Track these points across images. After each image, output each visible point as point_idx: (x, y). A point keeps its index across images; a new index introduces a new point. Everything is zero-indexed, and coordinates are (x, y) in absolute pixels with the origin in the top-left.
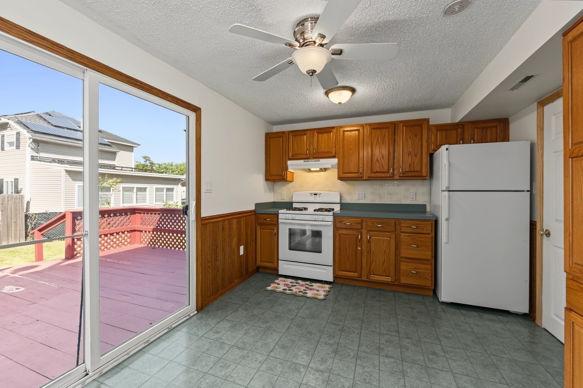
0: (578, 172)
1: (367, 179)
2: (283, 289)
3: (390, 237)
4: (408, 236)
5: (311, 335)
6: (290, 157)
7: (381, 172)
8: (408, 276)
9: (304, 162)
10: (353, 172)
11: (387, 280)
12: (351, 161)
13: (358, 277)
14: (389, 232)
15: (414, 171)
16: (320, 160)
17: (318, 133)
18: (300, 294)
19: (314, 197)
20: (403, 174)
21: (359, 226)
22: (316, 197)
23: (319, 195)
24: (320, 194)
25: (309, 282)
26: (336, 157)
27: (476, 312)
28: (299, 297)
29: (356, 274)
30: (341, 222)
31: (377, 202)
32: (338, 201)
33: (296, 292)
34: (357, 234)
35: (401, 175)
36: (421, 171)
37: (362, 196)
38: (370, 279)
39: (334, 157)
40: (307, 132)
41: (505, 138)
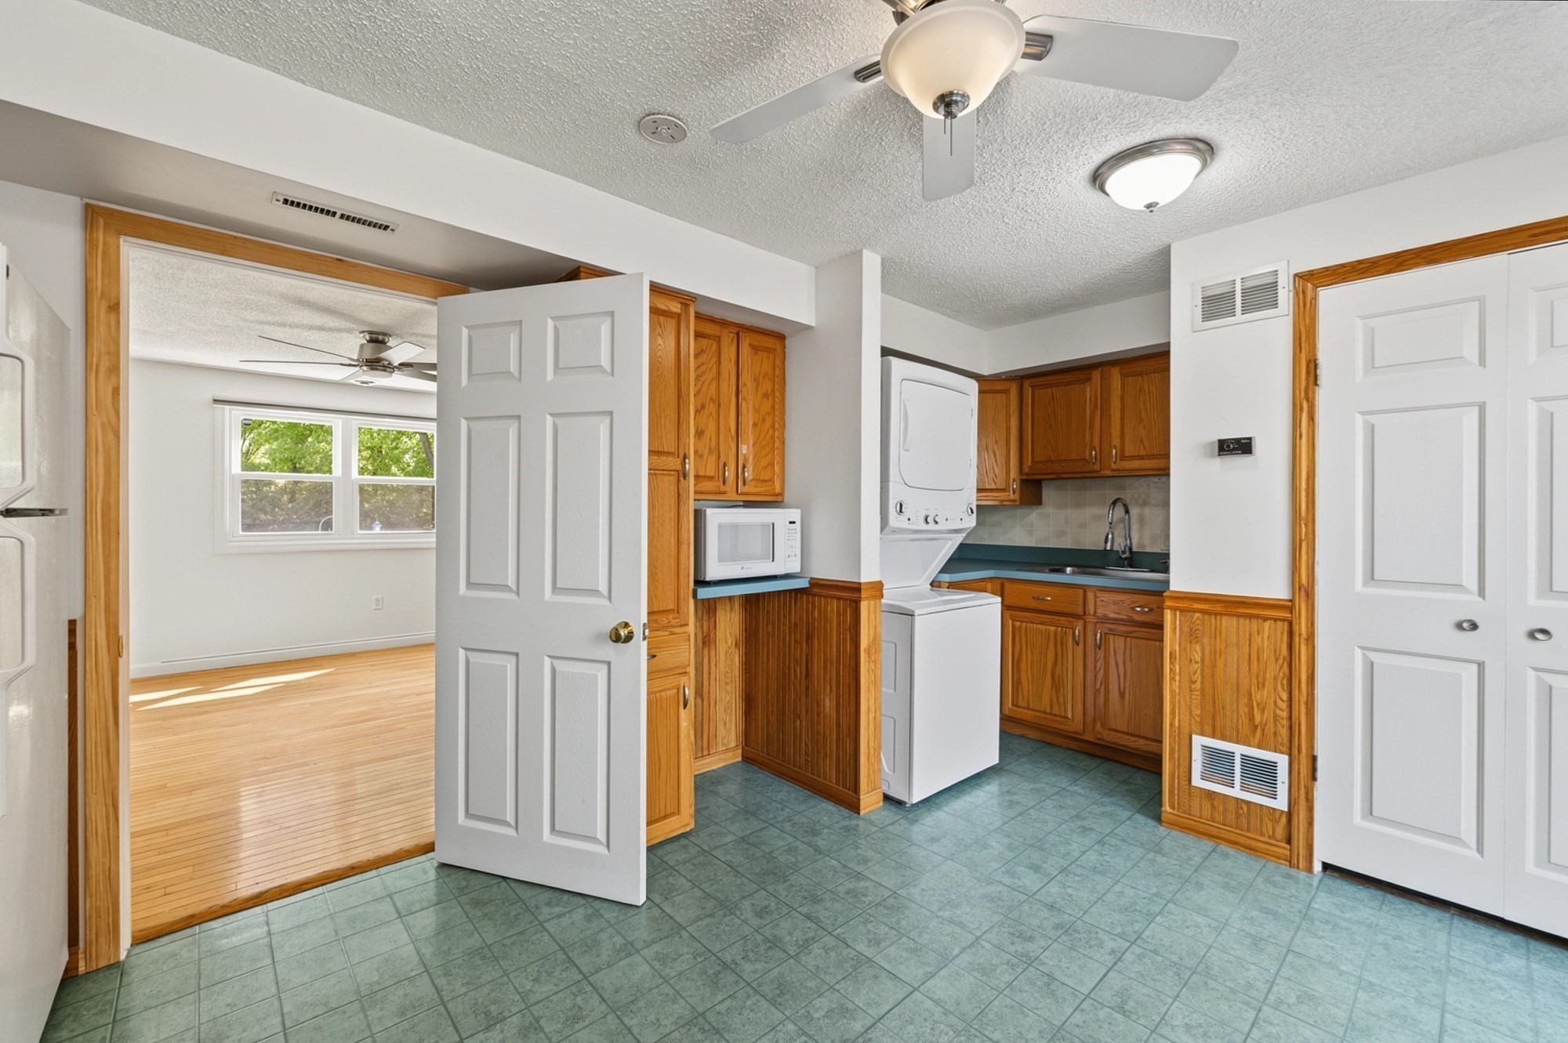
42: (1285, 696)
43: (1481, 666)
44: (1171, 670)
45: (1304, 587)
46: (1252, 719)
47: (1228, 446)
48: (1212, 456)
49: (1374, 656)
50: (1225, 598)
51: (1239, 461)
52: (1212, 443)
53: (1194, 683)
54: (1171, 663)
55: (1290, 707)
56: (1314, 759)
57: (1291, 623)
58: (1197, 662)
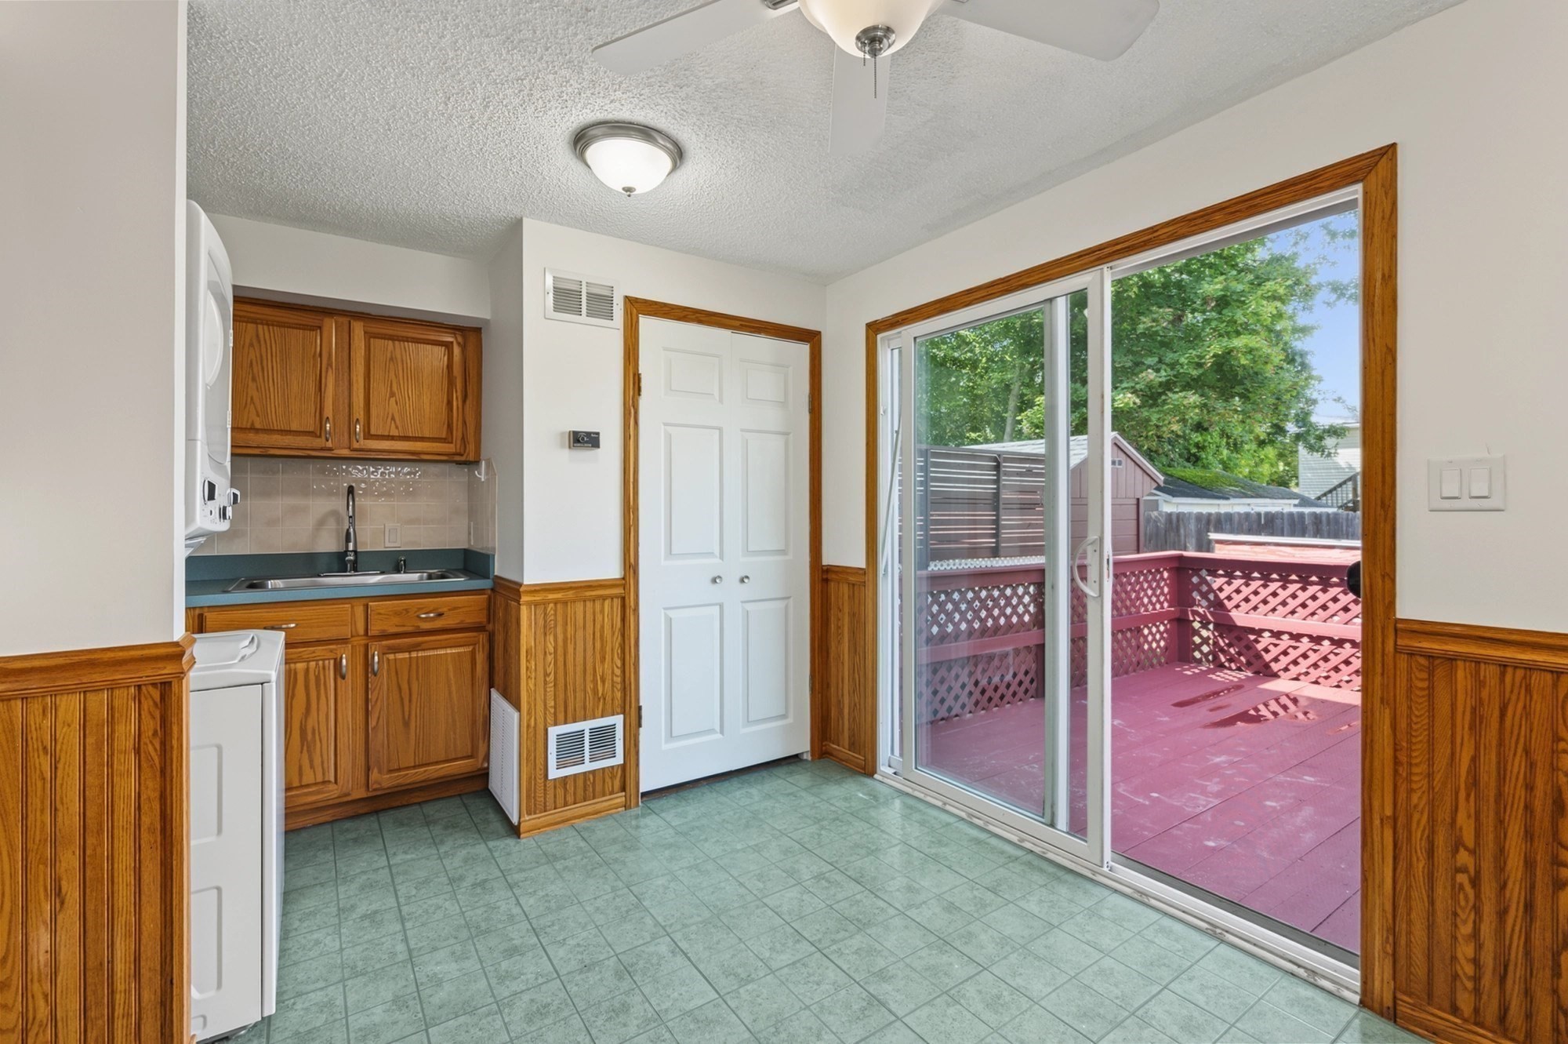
42: (619, 663)
43: (721, 606)
44: (527, 668)
45: (630, 565)
46: (595, 691)
47: (583, 439)
48: (562, 446)
49: (671, 613)
50: (576, 585)
51: (585, 454)
52: (563, 434)
53: (549, 675)
54: (527, 661)
55: (624, 672)
56: (640, 708)
57: (623, 599)
58: (550, 654)
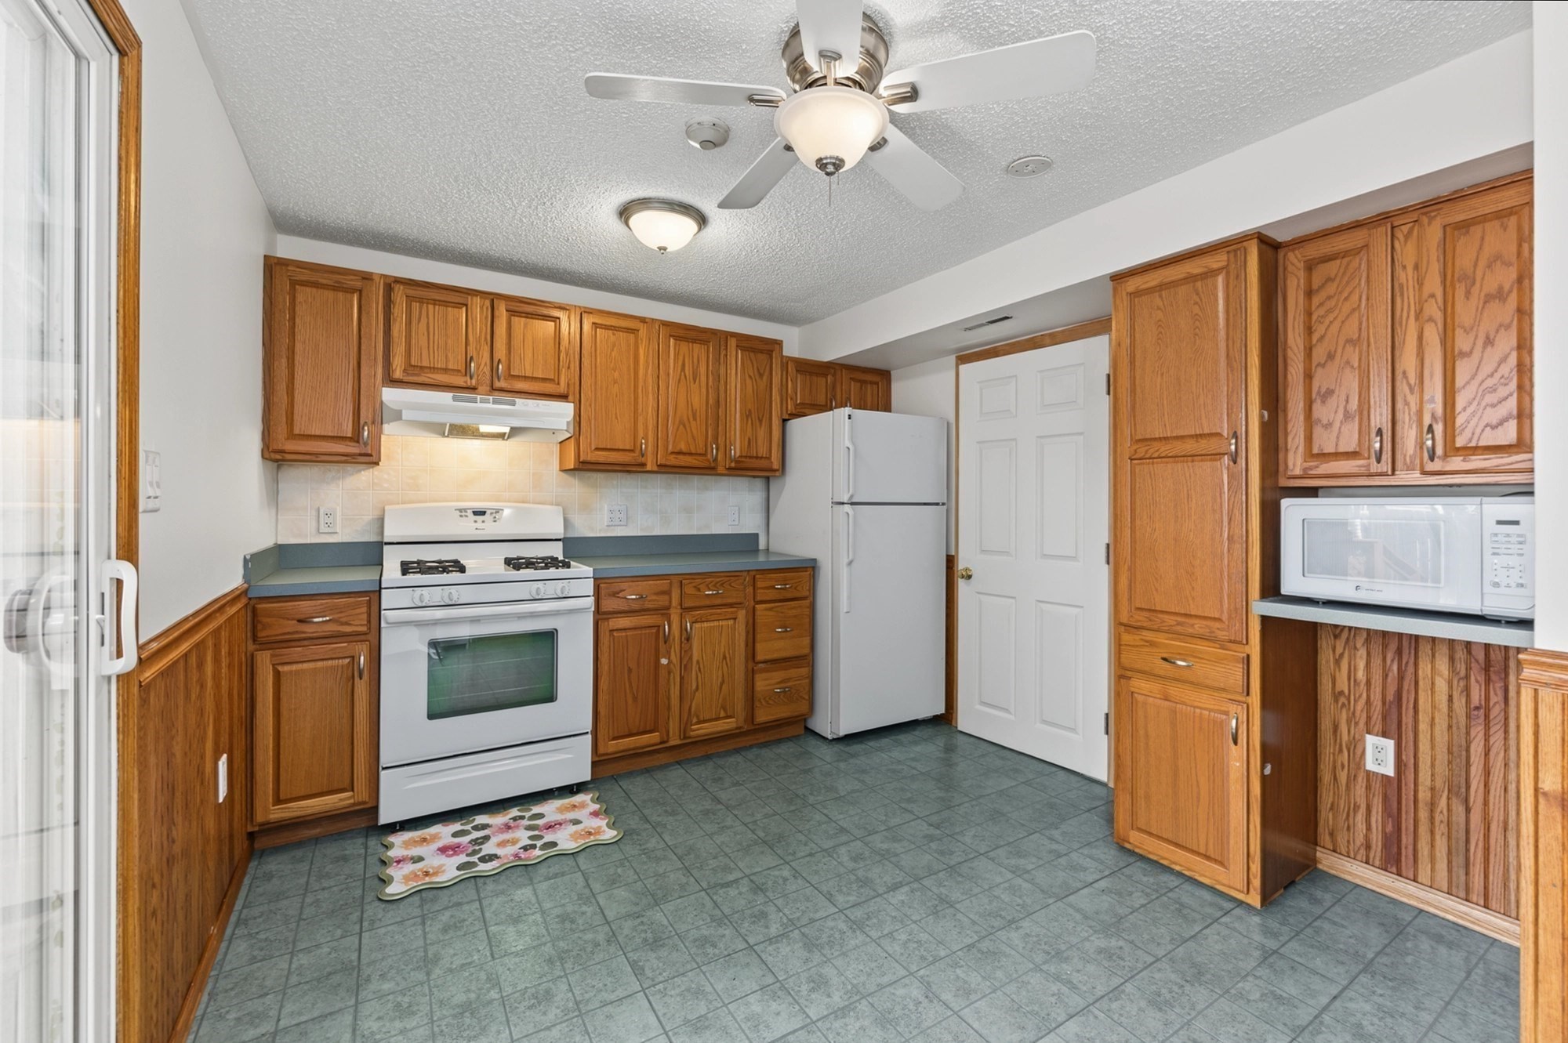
0: (1144, 480)
1: (655, 468)
2: (458, 868)
3: (735, 619)
4: (770, 609)
5: (714, 946)
6: (398, 374)
7: (690, 454)
8: (771, 702)
9: (455, 399)
10: (621, 448)
11: (726, 727)
12: (616, 418)
13: (661, 743)
14: (731, 605)
15: (757, 457)
16: (517, 400)
17: (512, 313)
18: (539, 857)
19: (476, 522)
20: (736, 462)
21: (662, 601)
22: (483, 522)
23: (492, 513)
24: (497, 512)
25: (516, 809)
26: (570, 398)
27: (886, 737)
28: (539, 865)
29: (655, 737)
30: (614, 594)
31: (658, 531)
32: (558, 531)
33: (517, 856)
34: (659, 622)
35: (733, 465)
36: (769, 458)
37: (622, 516)
38: (690, 737)
39: (563, 397)
40: (470, 298)
41: (884, 404)
